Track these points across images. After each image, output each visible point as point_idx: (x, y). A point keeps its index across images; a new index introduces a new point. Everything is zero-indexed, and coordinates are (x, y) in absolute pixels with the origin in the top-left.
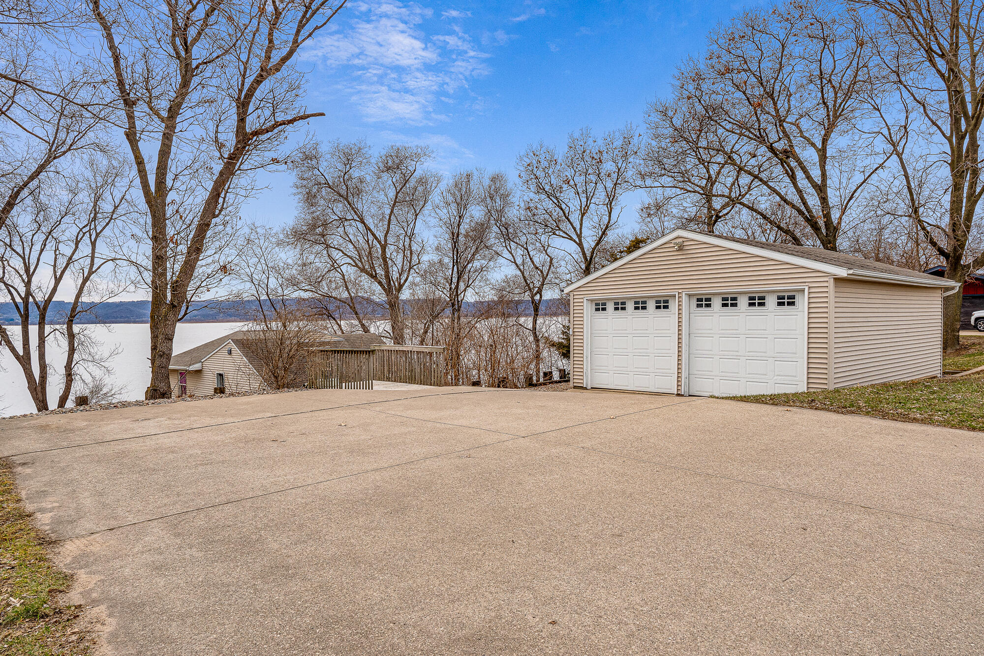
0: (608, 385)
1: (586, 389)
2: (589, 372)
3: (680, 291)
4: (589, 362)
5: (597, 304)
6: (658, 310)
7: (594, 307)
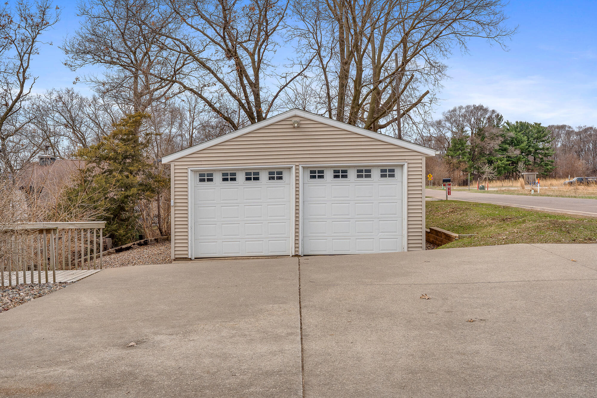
0: (215, 253)
1: (191, 259)
2: (193, 242)
3: (297, 164)
4: (193, 233)
5: (201, 175)
6: (272, 181)
7: (198, 178)
